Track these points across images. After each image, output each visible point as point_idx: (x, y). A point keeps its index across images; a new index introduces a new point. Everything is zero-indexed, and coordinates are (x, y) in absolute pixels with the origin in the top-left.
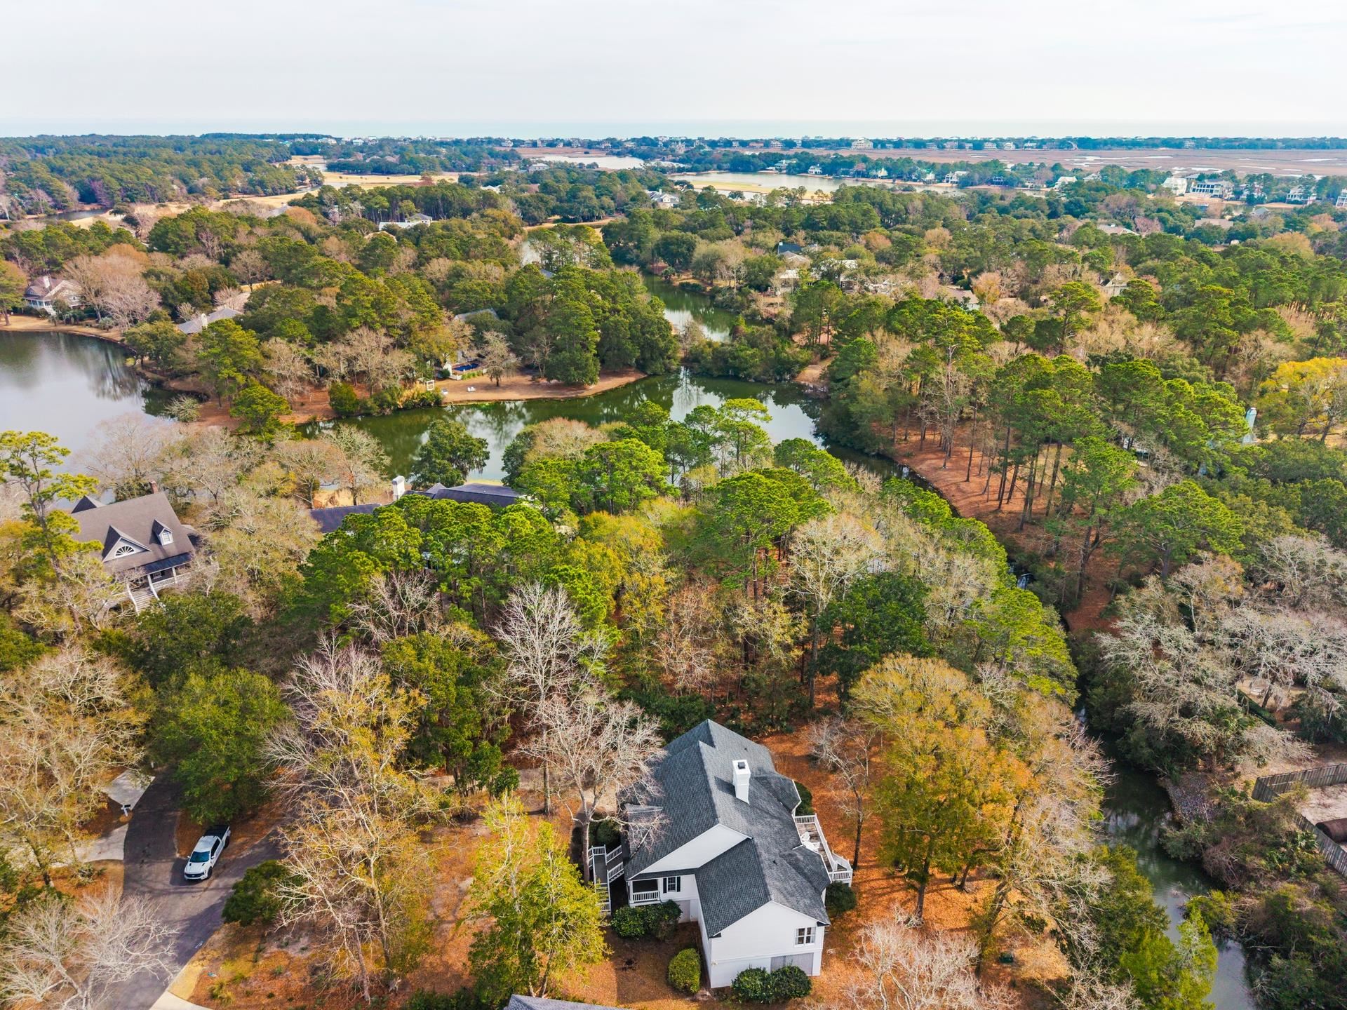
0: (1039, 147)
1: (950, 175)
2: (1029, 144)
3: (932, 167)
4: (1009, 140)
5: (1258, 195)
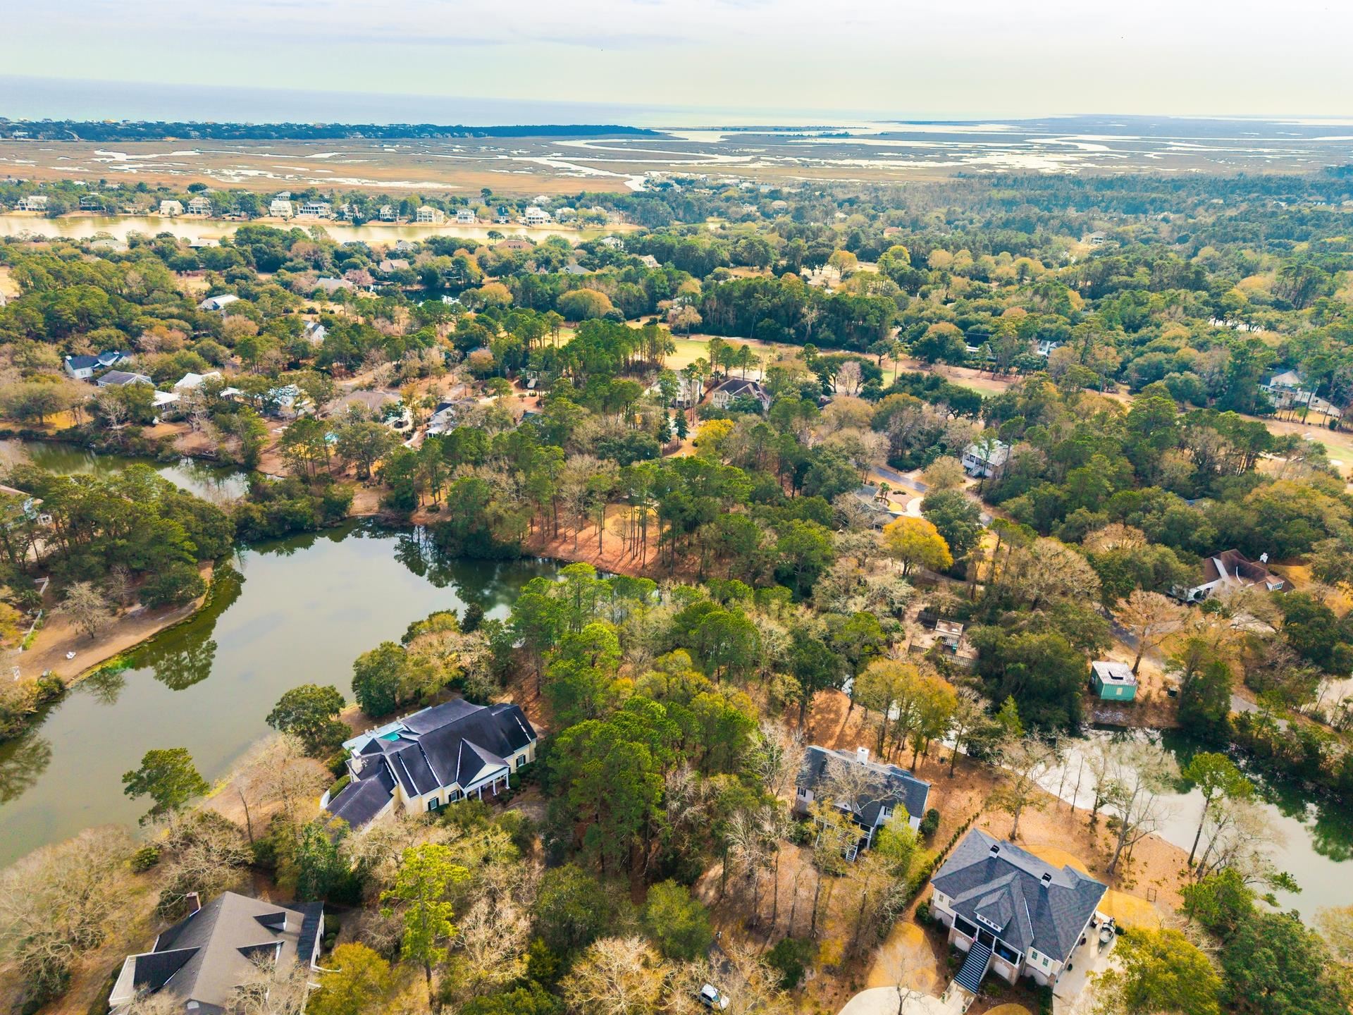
2: (19, 133)
5: (360, 215)
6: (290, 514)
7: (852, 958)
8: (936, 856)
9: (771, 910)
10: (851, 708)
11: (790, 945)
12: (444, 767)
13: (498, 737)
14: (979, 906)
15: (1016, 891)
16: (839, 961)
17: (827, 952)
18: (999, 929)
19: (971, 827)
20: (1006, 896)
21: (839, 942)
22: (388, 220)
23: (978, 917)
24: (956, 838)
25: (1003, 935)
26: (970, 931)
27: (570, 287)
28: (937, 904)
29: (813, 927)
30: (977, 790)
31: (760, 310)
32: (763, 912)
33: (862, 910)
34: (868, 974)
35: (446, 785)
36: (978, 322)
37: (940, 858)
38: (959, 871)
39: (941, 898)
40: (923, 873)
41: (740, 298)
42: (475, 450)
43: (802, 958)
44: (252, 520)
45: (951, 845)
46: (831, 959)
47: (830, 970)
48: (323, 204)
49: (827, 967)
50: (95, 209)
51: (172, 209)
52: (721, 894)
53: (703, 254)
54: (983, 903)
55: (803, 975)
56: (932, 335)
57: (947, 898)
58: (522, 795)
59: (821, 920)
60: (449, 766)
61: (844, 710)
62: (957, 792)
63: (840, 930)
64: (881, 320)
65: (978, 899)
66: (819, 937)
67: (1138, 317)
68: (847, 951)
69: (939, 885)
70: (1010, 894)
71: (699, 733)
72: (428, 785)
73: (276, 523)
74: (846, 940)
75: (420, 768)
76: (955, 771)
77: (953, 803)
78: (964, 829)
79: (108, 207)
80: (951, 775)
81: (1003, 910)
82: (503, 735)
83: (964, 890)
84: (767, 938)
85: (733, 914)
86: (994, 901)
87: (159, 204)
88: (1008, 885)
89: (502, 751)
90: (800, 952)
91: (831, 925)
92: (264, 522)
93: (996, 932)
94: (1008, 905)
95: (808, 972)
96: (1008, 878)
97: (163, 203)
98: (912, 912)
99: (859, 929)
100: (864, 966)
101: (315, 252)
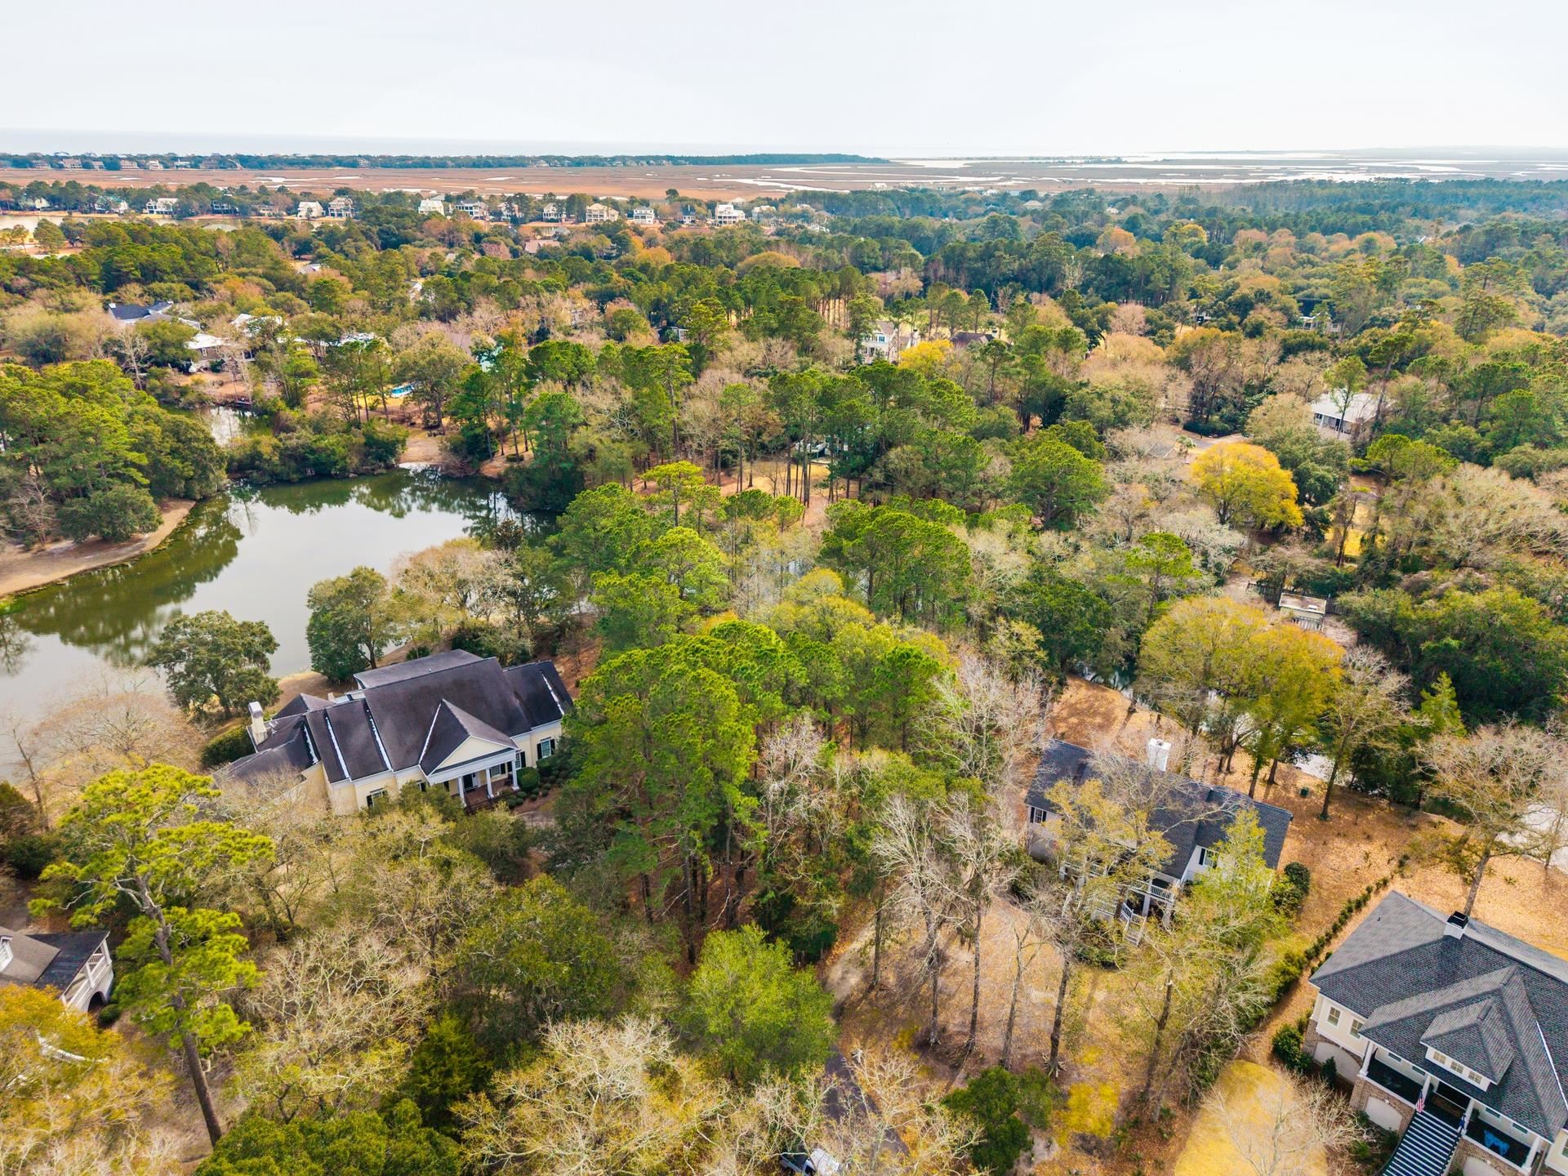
0: (196, 166)
1: (152, 203)
2: (179, 163)
3: (124, 194)
4: (154, 157)
5: (519, 215)
6: (313, 452)
7: (1137, 1123)
8: (1309, 947)
9: (969, 1018)
10: (1131, 711)
11: (1002, 1082)
12: (401, 742)
13: (505, 703)
14: (1430, 1032)
15: (1517, 1005)
16: (1109, 1128)
17: (1083, 1105)
18: (1484, 1084)
19: (1374, 902)
20: (1494, 1014)
21: (1108, 1090)
22: (552, 221)
23: (1431, 1054)
24: (1345, 917)
25: (1494, 1096)
26: (1407, 1089)
27: (752, 253)
28: (1324, 1027)
29: (1054, 1054)
30: (1378, 843)
31: (1003, 274)
32: (953, 1020)
33: (1161, 1024)
34: (1174, 1160)
35: (400, 767)
36: (1309, 287)
37: (1317, 950)
38: (1376, 963)
39: (1334, 1017)
40: (1285, 972)
41: (976, 260)
42: (570, 367)
43: (1030, 1112)
44: (259, 455)
45: (1336, 929)
46: (1092, 1124)
47: (1088, 1145)
48: (478, 203)
49: (1083, 1137)
50: (226, 212)
51: (310, 210)
52: (872, 983)
53: (931, 234)
54: (1440, 1026)
55: (1028, 1146)
56: (1246, 291)
57: (1348, 1016)
58: (539, 802)
59: (1073, 1046)
60: (410, 739)
61: (1121, 714)
62: (1339, 843)
63: (1112, 1067)
64: (1172, 281)
65: (1426, 1018)
66: (1064, 1077)
67: (1551, 282)
68: (1126, 1109)
69: (1330, 987)
70: (1504, 1012)
71: (842, 682)
72: (367, 766)
73: (293, 464)
74: (1124, 1086)
75: (359, 736)
76: (1332, 811)
77: (1333, 860)
78: (1360, 904)
79: (241, 207)
80: (1324, 816)
81: (1491, 1046)
82: (517, 703)
83: (1389, 1001)
84: (955, 1067)
85: (892, 1021)
86: (1466, 1022)
87: (297, 206)
88: (1497, 993)
89: (509, 725)
90: (1023, 1098)
91: (1092, 1056)
92: (276, 459)
93: (1476, 1092)
94: (1501, 1034)
95: (1039, 1145)
96: (1496, 978)
97: (302, 204)
98: (1262, 1044)
99: (1153, 1062)
100: (1164, 1142)
101: (451, 232)
